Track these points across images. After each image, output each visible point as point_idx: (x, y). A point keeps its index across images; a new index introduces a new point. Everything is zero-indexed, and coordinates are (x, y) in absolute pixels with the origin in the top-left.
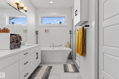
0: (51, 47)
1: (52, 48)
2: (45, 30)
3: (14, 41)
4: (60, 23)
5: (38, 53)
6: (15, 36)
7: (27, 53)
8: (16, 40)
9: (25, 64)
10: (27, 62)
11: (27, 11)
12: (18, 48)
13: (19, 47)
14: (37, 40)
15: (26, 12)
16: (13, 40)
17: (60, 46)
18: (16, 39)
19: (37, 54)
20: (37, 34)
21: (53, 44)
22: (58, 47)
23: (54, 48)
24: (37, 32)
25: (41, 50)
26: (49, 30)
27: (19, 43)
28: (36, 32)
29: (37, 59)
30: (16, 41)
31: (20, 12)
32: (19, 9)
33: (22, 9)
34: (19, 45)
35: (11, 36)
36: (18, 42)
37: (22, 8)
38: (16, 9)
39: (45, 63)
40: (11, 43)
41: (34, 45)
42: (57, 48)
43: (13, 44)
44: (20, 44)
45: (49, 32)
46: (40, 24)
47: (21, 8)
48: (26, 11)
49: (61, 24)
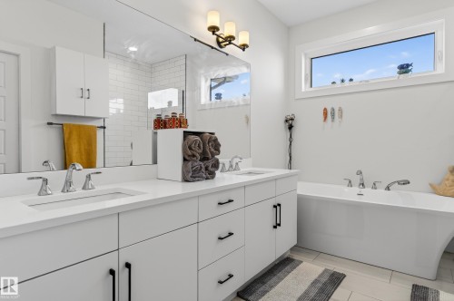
0: (350, 184)
1: (356, 189)
2: (325, 109)
3: (194, 156)
4: (404, 69)
5: (279, 205)
6: (198, 138)
7: (230, 201)
8: (200, 151)
9: (220, 238)
10: (231, 234)
11: (247, 46)
12: (207, 179)
13: (211, 175)
14: (290, 154)
15: (244, 50)
16: (190, 153)
17: (399, 183)
18: (199, 146)
19: (275, 207)
20: (290, 127)
21: (360, 173)
22: (388, 188)
23: (363, 191)
24: (292, 119)
25: (299, 192)
26: (340, 110)
27: (210, 164)
28: (286, 121)
29: (275, 227)
30: (200, 154)
31: (227, 54)
32: (221, 47)
33: (230, 43)
34: (212, 169)
35: (184, 139)
36: (208, 159)
37: (230, 39)
38: (212, 48)
39: (316, 253)
40: (185, 160)
41: (267, 172)
42: (381, 191)
43: (190, 163)
44: (216, 165)
45: (341, 116)
46: (304, 87)
47: (226, 39)
48: (244, 47)
49: (406, 72)
